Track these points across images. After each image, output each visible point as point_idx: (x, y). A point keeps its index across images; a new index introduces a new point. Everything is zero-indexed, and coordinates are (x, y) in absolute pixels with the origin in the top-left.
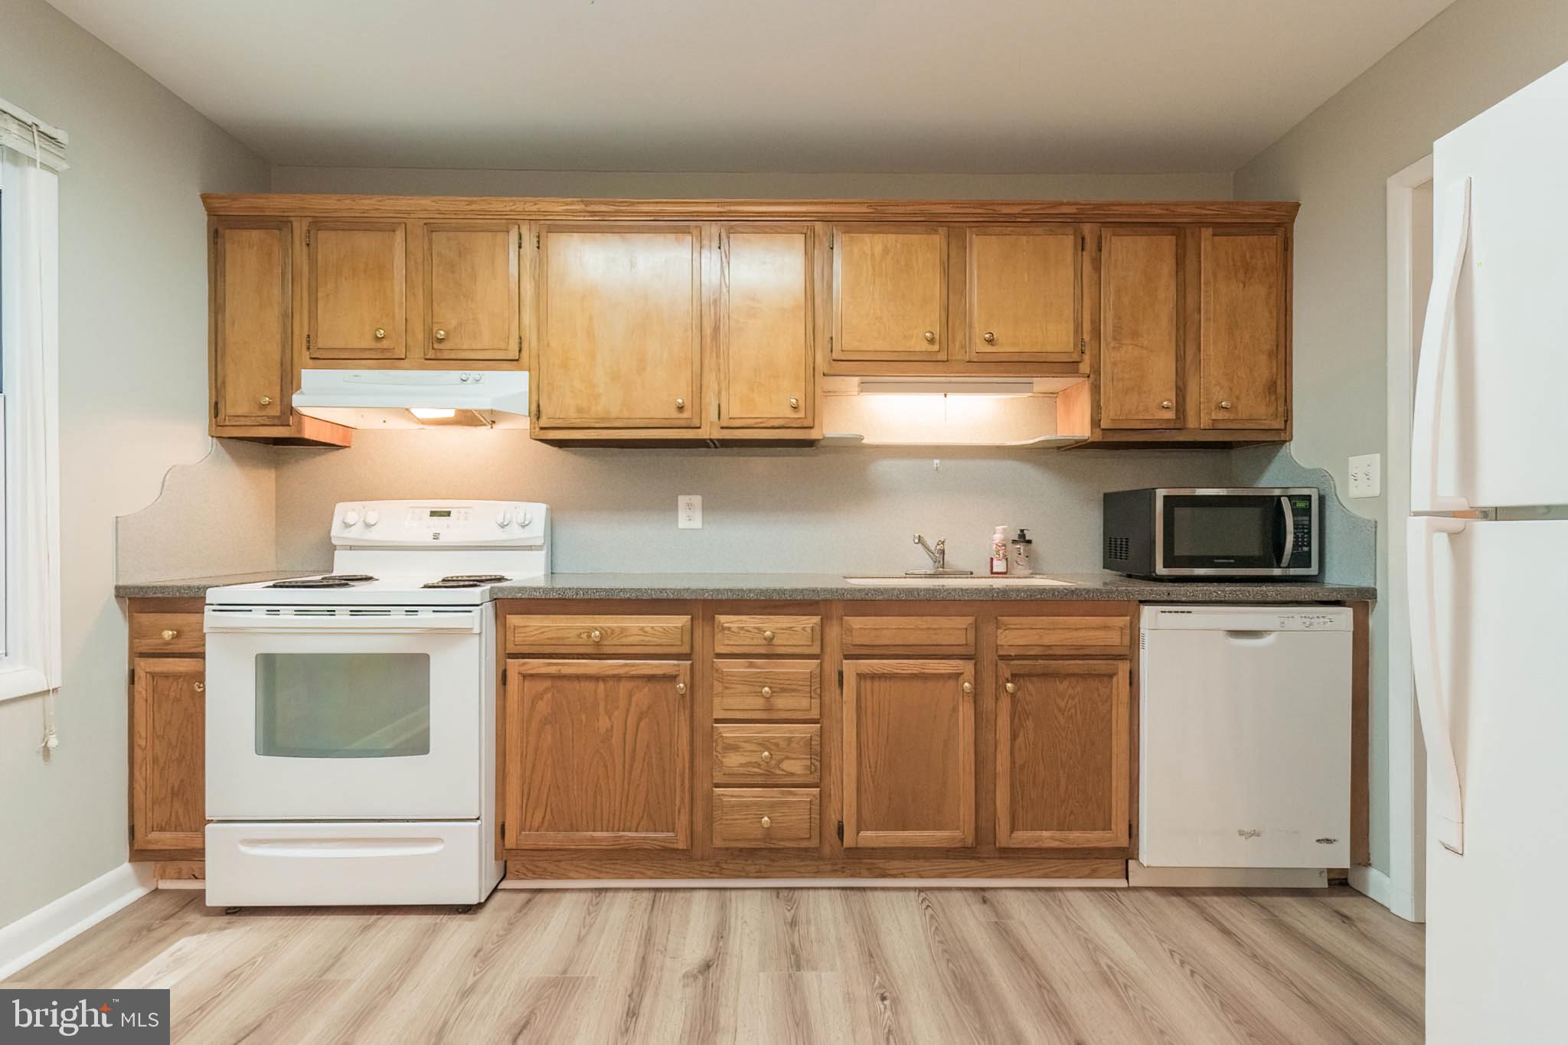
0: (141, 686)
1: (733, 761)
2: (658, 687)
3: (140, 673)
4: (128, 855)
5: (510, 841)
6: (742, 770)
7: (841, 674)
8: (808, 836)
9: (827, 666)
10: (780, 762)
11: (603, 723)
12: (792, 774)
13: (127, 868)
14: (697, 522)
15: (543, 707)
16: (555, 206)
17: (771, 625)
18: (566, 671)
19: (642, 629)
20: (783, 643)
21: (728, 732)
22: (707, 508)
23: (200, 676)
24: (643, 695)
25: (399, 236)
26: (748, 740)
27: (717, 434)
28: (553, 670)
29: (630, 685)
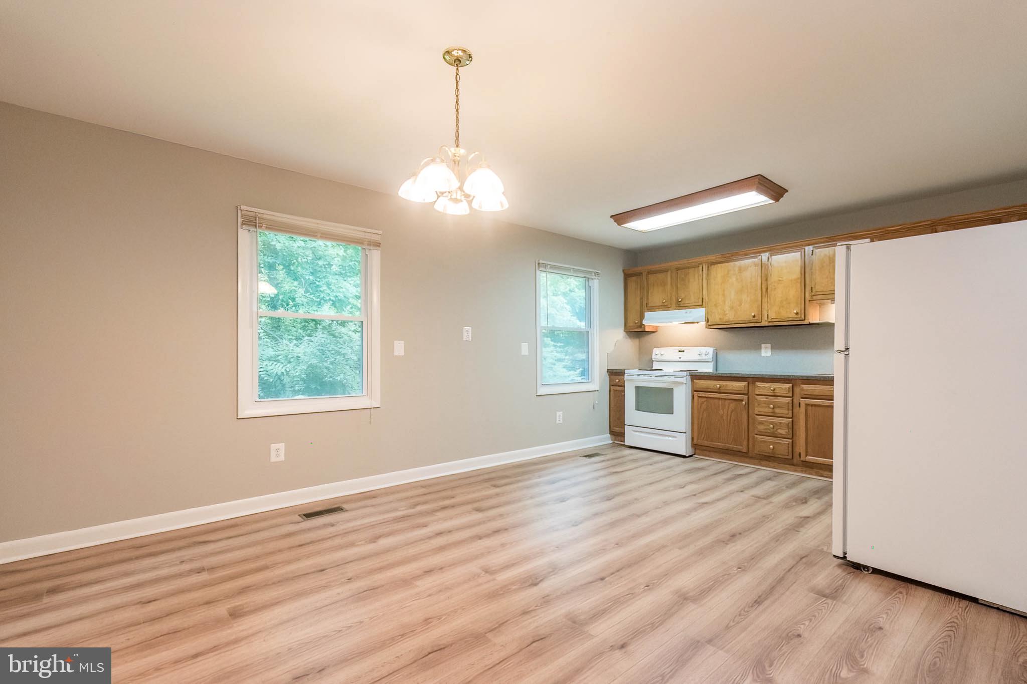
0: (612, 392)
1: (761, 427)
2: (738, 403)
3: (612, 389)
4: (609, 432)
5: (695, 442)
6: (763, 431)
7: (800, 403)
8: (787, 454)
9: (795, 400)
10: (777, 430)
11: (721, 412)
12: (782, 434)
13: (609, 435)
14: (769, 354)
15: (704, 406)
16: (712, 258)
17: (773, 386)
18: (710, 396)
19: (732, 385)
20: (778, 392)
21: (760, 418)
22: (772, 348)
23: (624, 391)
24: (733, 405)
25: (669, 272)
26: (766, 422)
27: (767, 324)
28: (706, 396)
29: (729, 401)
